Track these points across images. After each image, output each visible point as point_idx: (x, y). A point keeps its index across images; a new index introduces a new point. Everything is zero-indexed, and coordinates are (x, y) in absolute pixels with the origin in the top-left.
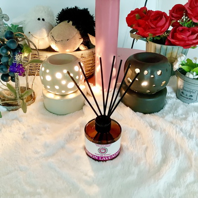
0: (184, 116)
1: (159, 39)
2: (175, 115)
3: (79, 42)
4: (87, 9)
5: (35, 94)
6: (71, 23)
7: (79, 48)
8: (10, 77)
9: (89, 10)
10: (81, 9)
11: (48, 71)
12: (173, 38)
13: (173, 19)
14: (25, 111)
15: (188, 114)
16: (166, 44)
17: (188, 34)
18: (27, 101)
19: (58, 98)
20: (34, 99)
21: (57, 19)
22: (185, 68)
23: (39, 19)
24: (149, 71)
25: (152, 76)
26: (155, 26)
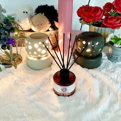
0: (113, 70)
1: (97, 23)
2: (107, 69)
3: (48, 26)
4: (53, 6)
5: (22, 57)
6: (43, 14)
7: (48, 29)
8: (7, 47)
9: (54, 7)
10: (50, 6)
11: (30, 43)
12: (105, 23)
13: (105, 11)
14: (16, 68)
15: (115, 69)
16: (101, 26)
17: (115, 20)
18: (17, 62)
19: (36, 59)
20: (21, 61)
21: (35, 12)
22: (113, 41)
23: (24, 12)
24: (91, 43)
25: (93, 46)
26: (95, 15)
